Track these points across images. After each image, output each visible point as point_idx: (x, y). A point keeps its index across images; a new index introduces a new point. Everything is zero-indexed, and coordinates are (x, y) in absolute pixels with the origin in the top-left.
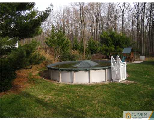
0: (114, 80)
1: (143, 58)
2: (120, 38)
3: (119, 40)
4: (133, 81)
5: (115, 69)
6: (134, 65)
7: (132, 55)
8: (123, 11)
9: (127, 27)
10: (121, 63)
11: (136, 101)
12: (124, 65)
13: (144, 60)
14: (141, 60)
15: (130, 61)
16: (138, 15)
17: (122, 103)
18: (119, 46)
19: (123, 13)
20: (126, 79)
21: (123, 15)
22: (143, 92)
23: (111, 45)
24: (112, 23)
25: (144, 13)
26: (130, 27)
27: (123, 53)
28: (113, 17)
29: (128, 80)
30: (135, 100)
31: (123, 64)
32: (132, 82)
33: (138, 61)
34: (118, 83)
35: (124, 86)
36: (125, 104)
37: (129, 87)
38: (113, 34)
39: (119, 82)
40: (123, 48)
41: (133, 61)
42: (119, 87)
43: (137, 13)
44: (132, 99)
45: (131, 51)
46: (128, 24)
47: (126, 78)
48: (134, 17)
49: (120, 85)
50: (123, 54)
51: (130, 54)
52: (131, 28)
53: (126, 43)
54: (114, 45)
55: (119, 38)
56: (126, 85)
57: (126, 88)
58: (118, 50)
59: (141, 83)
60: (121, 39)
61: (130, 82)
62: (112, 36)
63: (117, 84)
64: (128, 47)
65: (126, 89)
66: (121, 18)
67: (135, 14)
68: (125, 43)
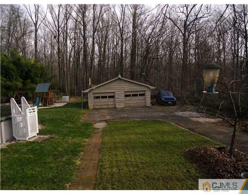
0: (17, 139)
1: (67, 98)
2: (31, 67)
3: (29, 71)
4: (48, 134)
5: (19, 119)
6: (54, 110)
7: (51, 95)
8: (36, 24)
9: (43, 50)
10: (28, 109)
11: (50, 165)
12: (34, 111)
13: (68, 101)
14: (64, 102)
15: (49, 105)
16: (59, 35)
17: (27, 174)
18: (30, 81)
19: (36, 27)
20: (38, 134)
21: (36, 31)
22: (62, 148)
23: (17, 78)
24: (17, 40)
25: (67, 33)
26: (48, 51)
27: (36, 91)
28: (20, 32)
29: (42, 135)
30: (49, 163)
31: (33, 109)
32: (47, 137)
33: (60, 103)
34: (24, 142)
35: (34, 145)
36: (32, 174)
37: (41, 145)
38: (19, 59)
39: (27, 139)
40: (37, 84)
41: (53, 104)
42: (26, 149)
43: (57, 32)
44: (45, 163)
45: (49, 89)
46: (45, 46)
47: (38, 132)
48: (53, 36)
49: (28, 145)
50: (37, 93)
51: (47, 94)
52: (50, 52)
53: (42, 75)
54: (21, 78)
55: (29, 68)
56: (38, 142)
57: (37, 147)
58: (29, 87)
59: (60, 135)
60: (32, 69)
61: (45, 136)
62: (17, 62)
63: (23, 145)
64: (45, 82)
65: (36, 150)
66: (33, 35)
67: (54, 32)
68: (39, 75)
